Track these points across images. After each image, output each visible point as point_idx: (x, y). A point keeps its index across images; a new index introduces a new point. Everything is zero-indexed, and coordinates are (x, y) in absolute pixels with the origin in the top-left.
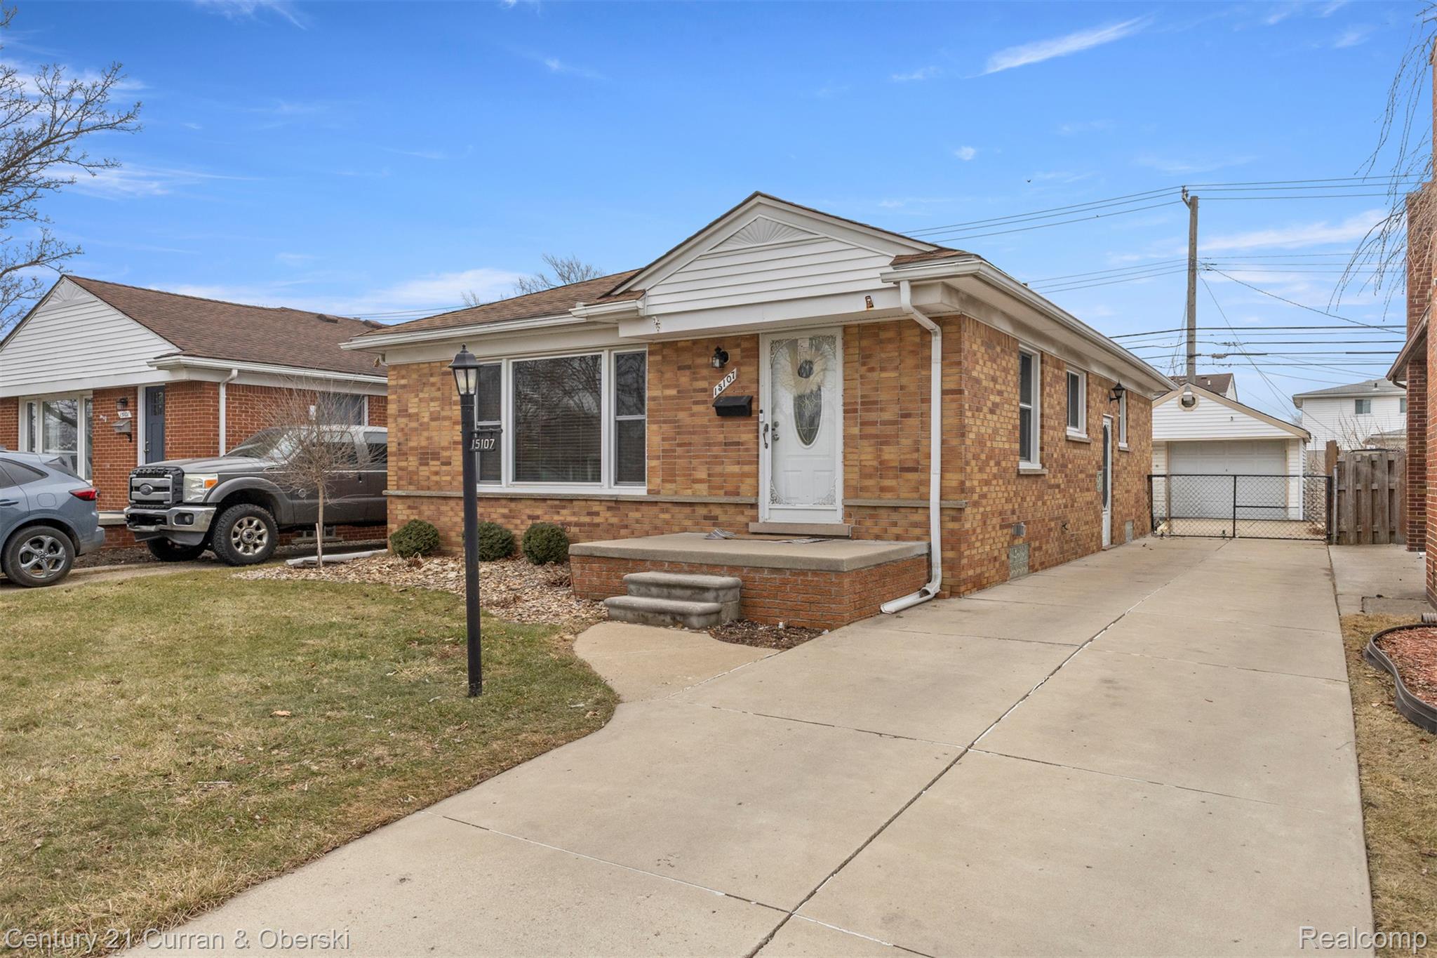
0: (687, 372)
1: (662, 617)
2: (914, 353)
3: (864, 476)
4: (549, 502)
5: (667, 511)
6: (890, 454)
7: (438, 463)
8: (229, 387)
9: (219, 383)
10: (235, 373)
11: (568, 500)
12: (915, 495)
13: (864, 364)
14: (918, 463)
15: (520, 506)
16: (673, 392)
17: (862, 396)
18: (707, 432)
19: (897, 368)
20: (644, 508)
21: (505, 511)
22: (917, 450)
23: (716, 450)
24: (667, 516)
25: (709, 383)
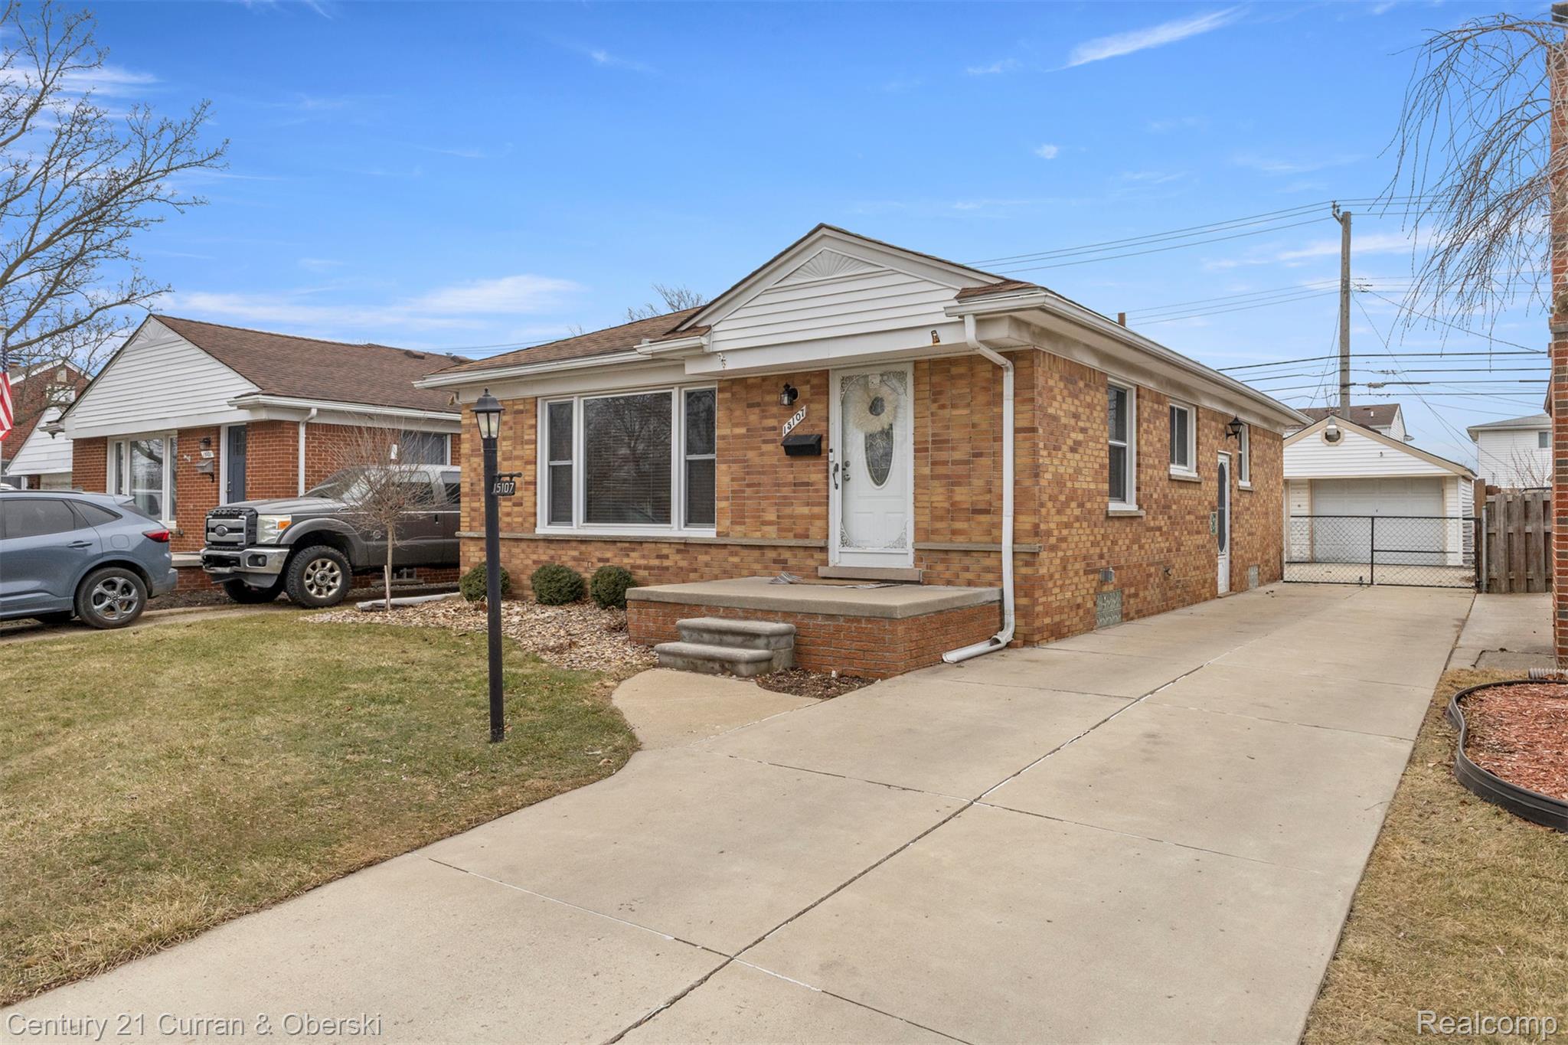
0: (757, 410)
1: (711, 665)
2: (986, 389)
3: (935, 518)
4: (619, 544)
5: (736, 554)
6: (962, 495)
7: (510, 504)
8: (310, 426)
9: (299, 422)
10: (314, 412)
11: (638, 543)
12: (987, 539)
13: (935, 401)
14: (990, 504)
15: (590, 548)
16: (742, 431)
17: (934, 435)
18: (776, 472)
19: (968, 405)
20: (713, 551)
21: (575, 553)
22: (990, 491)
23: (786, 491)
24: (735, 560)
25: (779, 421)
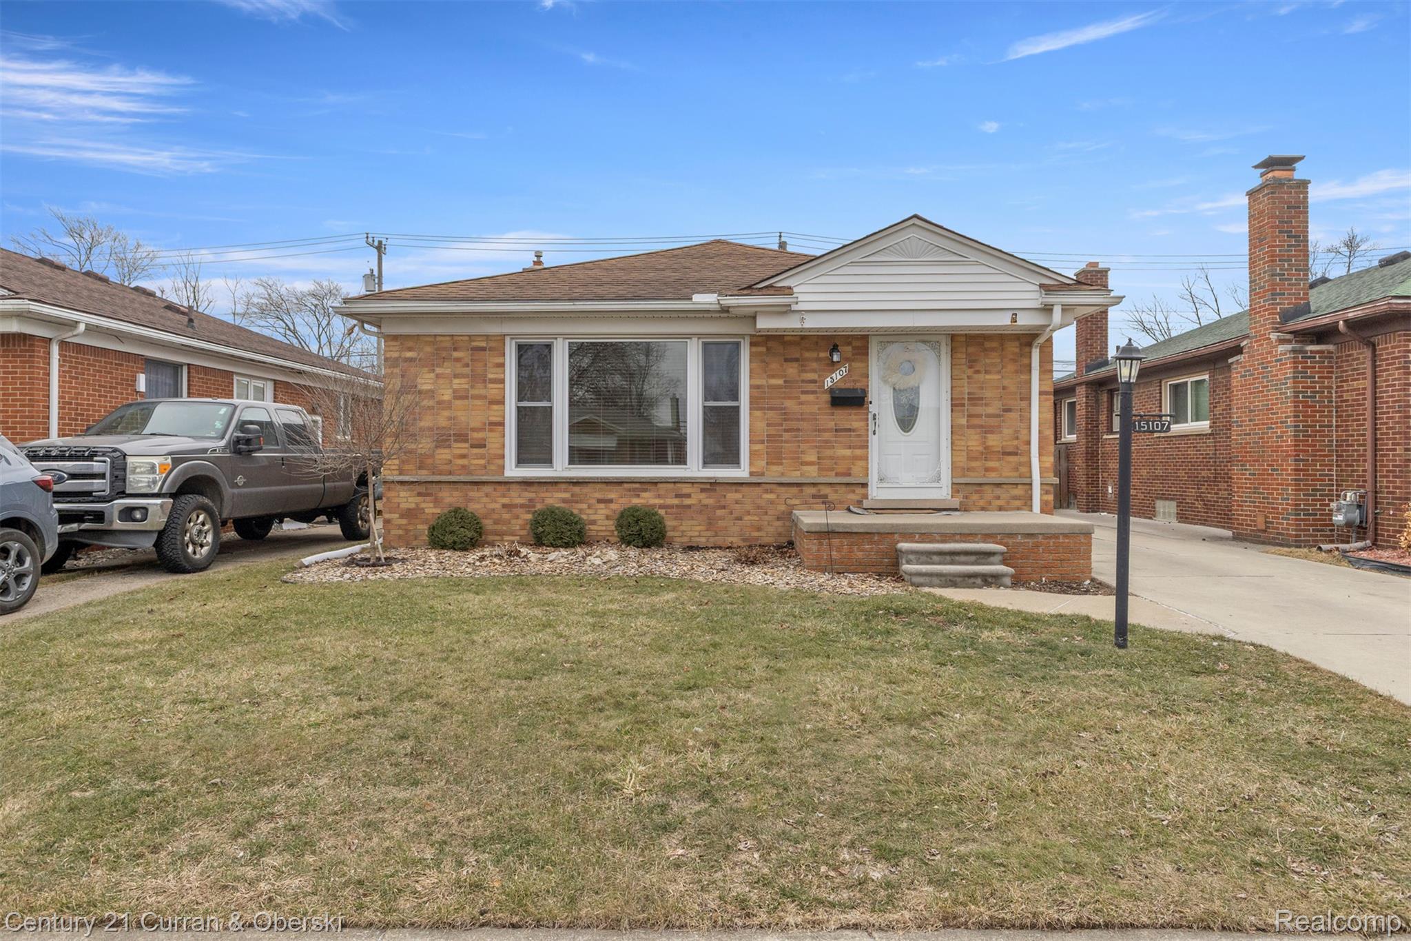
0: (795, 365)
2: (1014, 361)
3: (970, 458)
4: (626, 486)
5: (772, 492)
6: (994, 441)
7: (467, 445)
8: (63, 345)
9: (50, 339)
10: (82, 327)
11: (654, 483)
12: (1016, 474)
13: (970, 367)
14: (1017, 448)
15: (586, 489)
16: (780, 382)
17: (969, 393)
18: (816, 419)
19: (999, 372)
20: (745, 489)
21: (567, 495)
22: (1017, 438)
23: (826, 436)
24: (772, 496)
25: (819, 376)
